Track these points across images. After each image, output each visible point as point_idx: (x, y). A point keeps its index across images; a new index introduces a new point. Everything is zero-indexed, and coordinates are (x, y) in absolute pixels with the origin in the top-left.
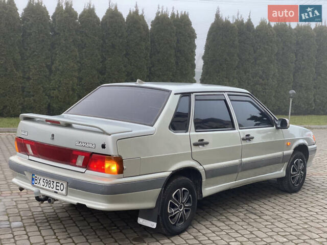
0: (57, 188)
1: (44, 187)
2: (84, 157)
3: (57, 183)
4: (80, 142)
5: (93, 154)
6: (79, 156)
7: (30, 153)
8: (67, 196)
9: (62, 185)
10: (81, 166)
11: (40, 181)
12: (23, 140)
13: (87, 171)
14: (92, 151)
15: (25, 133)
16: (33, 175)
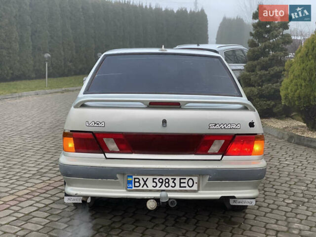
0: (182, 185)
1: (157, 188)
2: (224, 141)
3: (180, 179)
4: (216, 125)
5: (237, 136)
6: (216, 142)
7: (111, 150)
8: (199, 192)
9: (191, 180)
10: (217, 152)
11: (145, 182)
12: (91, 134)
13: (224, 157)
14: (236, 133)
15: (98, 124)
16: (129, 176)
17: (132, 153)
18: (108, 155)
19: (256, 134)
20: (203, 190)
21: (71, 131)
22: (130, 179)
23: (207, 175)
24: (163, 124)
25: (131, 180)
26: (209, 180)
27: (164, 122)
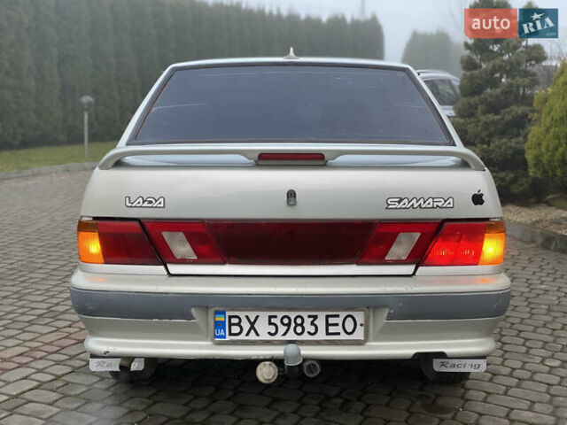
0: (332, 329)
1: (278, 337)
2: (419, 234)
3: (327, 317)
5: (446, 224)
7: (179, 258)
8: (368, 344)
9: (349, 319)
10: (404, 258)
11: (252, 325)
12: (137, 223)
13: (420, 268)
14: (445, 217)
15: (150, 202)
16: (217, 313)
17: (223, 263)
18: (174, 269)
19: (487, 219)
20: (376, 339)
21: (95, 218)
22: (220, 318)
23: (385, 306)
24: (288, 201)
25: (223, 319)
26: (390, 317)
27: (291, 195)
